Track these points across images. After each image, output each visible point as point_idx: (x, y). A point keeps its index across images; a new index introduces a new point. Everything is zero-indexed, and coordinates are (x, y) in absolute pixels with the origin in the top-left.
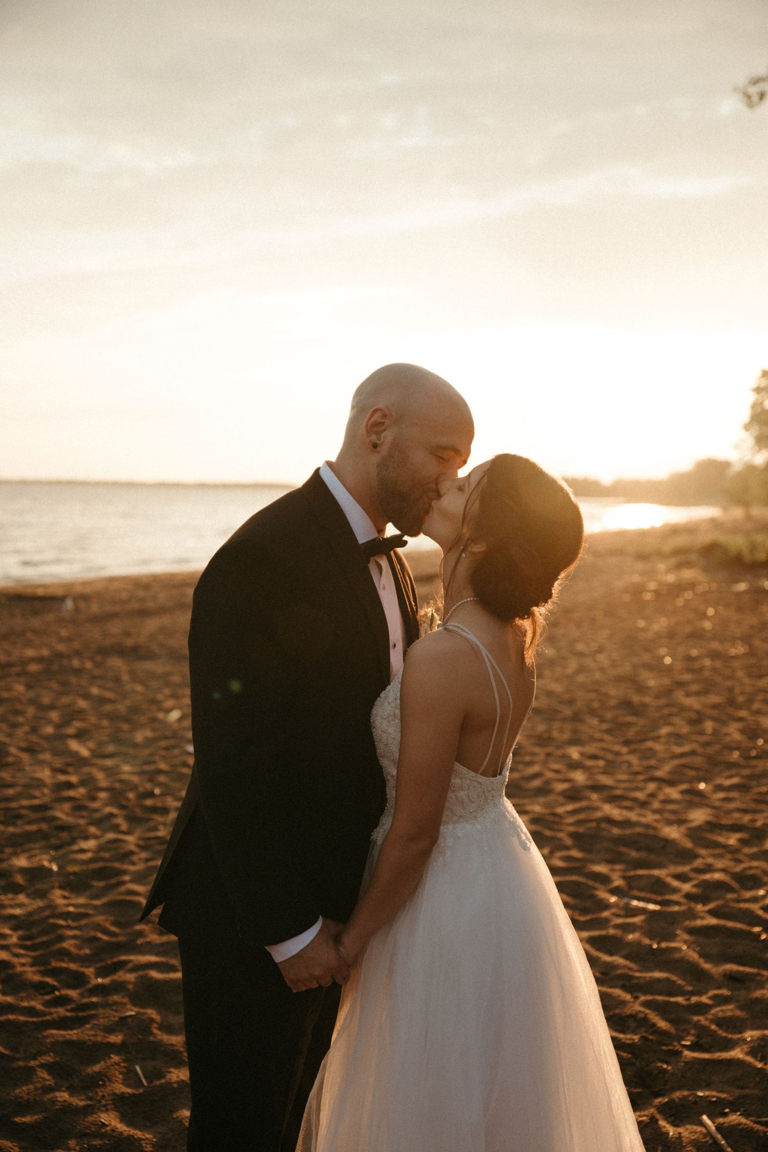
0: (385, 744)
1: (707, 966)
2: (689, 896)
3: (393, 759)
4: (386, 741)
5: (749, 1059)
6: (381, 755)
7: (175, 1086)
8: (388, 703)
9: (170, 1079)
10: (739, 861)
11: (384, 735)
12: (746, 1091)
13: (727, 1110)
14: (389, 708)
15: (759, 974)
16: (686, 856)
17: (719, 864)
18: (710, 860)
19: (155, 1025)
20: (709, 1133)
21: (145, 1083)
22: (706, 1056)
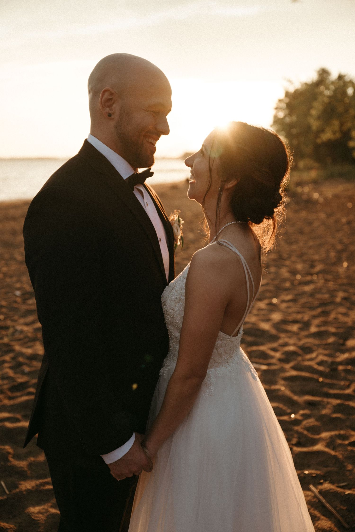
0: (172, 317)
1: (295, 398)
2: (280, 360)
3: (177, 327)
4: (173, 315)
5: (327, 450)
6: (168, 323)
7: (25, 493)
8: (176, 291)
9: (21, 489)
10: (300, 339)
11: (172, 311)
12: (330, 469)
13: (322, 481)
14: (176, 294)
15: (322, 401)
16: (274, 338)
17: (292, 341)
18: (287, 340)
19: (11, 456)
20: (315, 496)
21: (7, 492)
22: (305, 449)
